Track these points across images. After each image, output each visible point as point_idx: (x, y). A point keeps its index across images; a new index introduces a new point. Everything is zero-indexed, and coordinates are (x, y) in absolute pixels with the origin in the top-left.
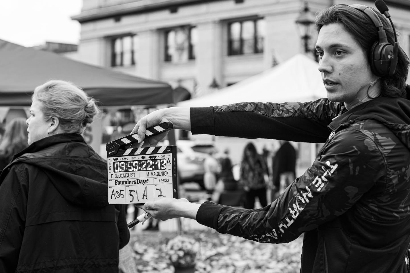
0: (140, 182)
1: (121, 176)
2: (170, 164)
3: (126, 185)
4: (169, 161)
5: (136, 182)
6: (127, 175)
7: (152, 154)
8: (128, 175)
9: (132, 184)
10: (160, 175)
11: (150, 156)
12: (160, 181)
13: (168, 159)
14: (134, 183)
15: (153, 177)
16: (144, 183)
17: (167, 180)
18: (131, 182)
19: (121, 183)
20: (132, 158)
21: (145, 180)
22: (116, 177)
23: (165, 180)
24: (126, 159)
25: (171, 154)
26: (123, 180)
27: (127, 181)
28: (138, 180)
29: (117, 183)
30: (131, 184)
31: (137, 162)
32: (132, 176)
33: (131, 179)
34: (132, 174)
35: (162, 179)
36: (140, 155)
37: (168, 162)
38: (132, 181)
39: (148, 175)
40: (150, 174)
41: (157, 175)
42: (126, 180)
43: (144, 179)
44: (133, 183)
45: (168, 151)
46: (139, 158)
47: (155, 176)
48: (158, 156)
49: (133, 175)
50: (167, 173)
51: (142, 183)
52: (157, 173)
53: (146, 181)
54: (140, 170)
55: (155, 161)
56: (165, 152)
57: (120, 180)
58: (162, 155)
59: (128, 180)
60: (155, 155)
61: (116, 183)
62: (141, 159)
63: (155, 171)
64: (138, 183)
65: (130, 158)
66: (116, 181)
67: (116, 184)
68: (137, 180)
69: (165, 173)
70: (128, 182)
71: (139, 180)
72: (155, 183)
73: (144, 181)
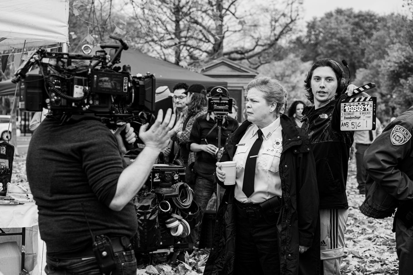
3: (350, 119)
5: (354, 118)
6: (350, 114)
7: (363, 101)
10: (367, 114)
11: (362, 102)
17: (370, 117)
19: (347, 118)
22: (345, 115)
24: (350, 104)
25: (372, 102)
31: (356, 106)
32: (353, 114)
33: (352, 116)
35: (367, 116)
36: (357, 102)
37: (371, 106)
39: (360, 114)
40: (361, 113)
42: (350, 117)
43: (359, 116)
45: (371, 100)
47: (364, 115)
48: (366, 103)
50: (370, 113)
53: (360, 117)
54: (357, 111)
55: (364, 105)
56: (370, 100)
57: (347, 116)
58: (368, 102)
60: (364, 102)
62: (357, 104)
63: (364, 112)
65: (352, 104)
66: (344, 117)
67: (344, 119)
70: (351, 118)
71: (356, 117)
72: (364, 119)
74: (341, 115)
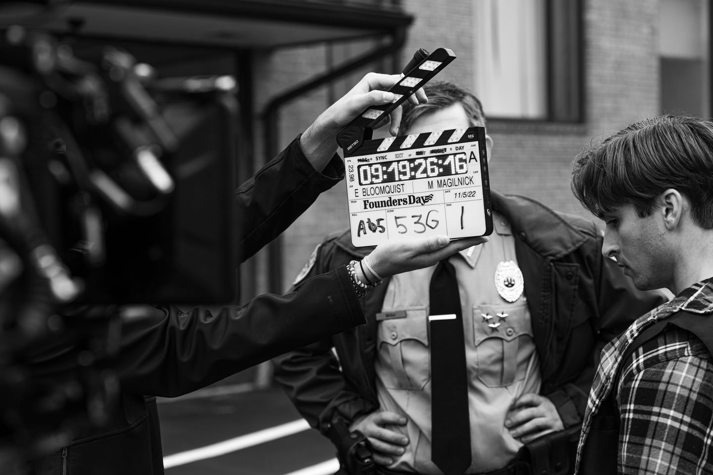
0: (416, 200)
1: (375, 191)
2: (476, 161)
3: (387, 208)
4: (473, 157)
5: (407, 202)
6: (388, 189)
7: (437, 144)
8: (390, 189)
9: (399, 204)
10: (457, 184)
11: (432, 148)
12: (458, 195)
13: (472, 153)
14: (404, 204)
15: (441, 188)
16: (424, 202)
17: (472, 194)
18: (396, 202)
19: (376, 205)
20: (396, 155)
21: (426, 197)
22: (365, 194)
23: (466, 193)
24: (383, 158)
25: (476, 143)
26: (380, 200)
27: (388, 201)
28: (412, 197)
29: (368, 206)
30: (397, 206)
31: (406, 163)
32: (399, 190)
33: (395, 197)
34: (398, 187)
35: (462, 191)
36: (413, 147)
37: (471, 159)
38: (399, 200)
39: (431, 185)
40: (435, 184)
41: (450, 185)
42: (387, 199)
43: (424, 195)
44: (402, 203)
45: (470, 136)
46: (410, 155)
47: (445, 188)
48: (450, 149)
49: (401, 187)
50: (471, 180)
51: (420, 202)
52: (449, 181)
53: (428, 198)
54: (413, 178)
55: (444, 157)
56: (464, 139)
57: (372, 199)
58: (459, 145)
59: (390, 198)
60: (442, 147)
61: (365, 205)
62: (414, 156)
63: (446, 178)
64: (412, 202)
65: (391, 156)
66: (365, 201)
67: (365, 208)
68: (410, 197)
69: (467, 181)
70: (391, 203)
71: (414, 197)
72: (447, 201)
73: (424, 198)
74: (351, 195)
